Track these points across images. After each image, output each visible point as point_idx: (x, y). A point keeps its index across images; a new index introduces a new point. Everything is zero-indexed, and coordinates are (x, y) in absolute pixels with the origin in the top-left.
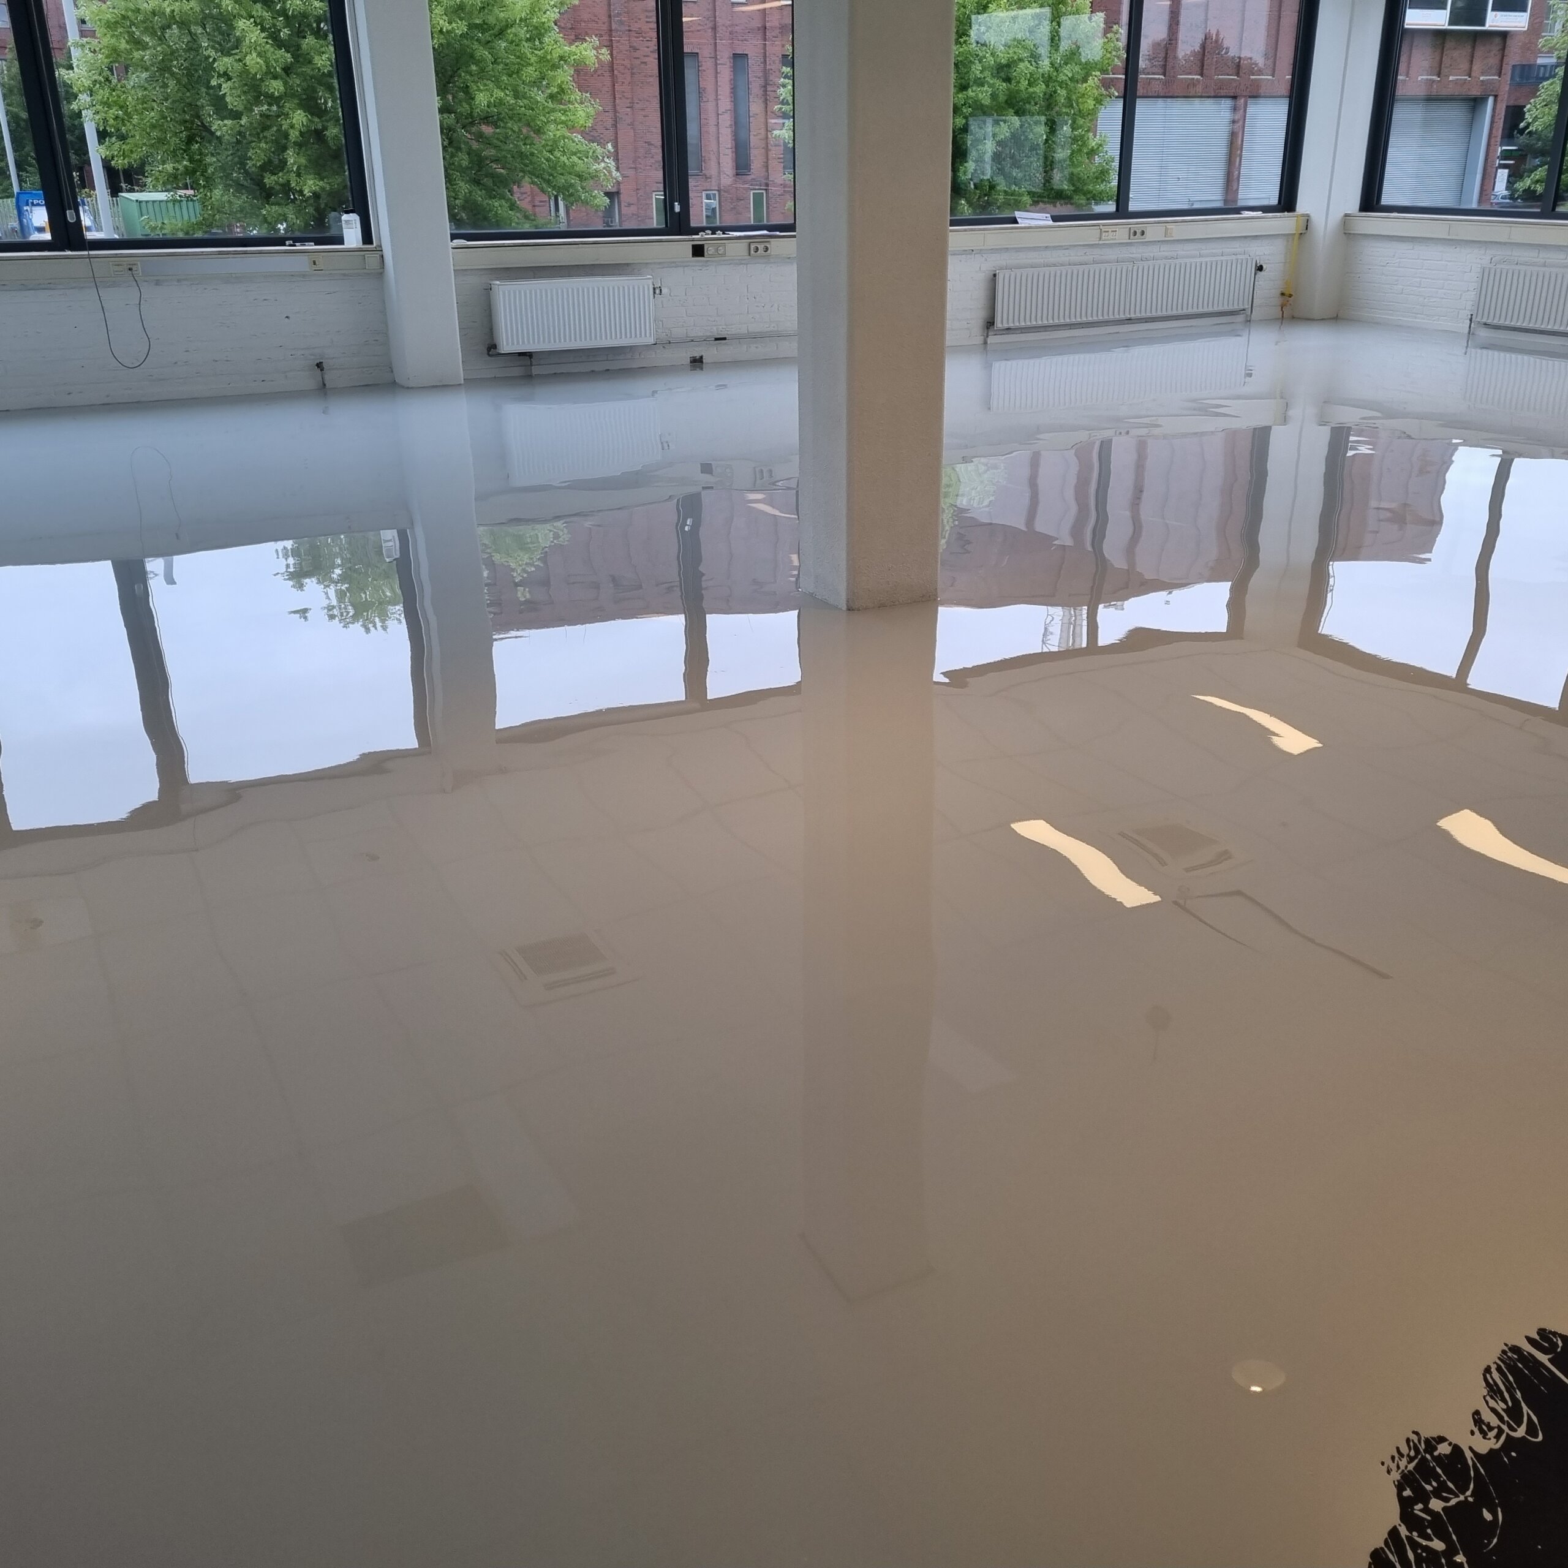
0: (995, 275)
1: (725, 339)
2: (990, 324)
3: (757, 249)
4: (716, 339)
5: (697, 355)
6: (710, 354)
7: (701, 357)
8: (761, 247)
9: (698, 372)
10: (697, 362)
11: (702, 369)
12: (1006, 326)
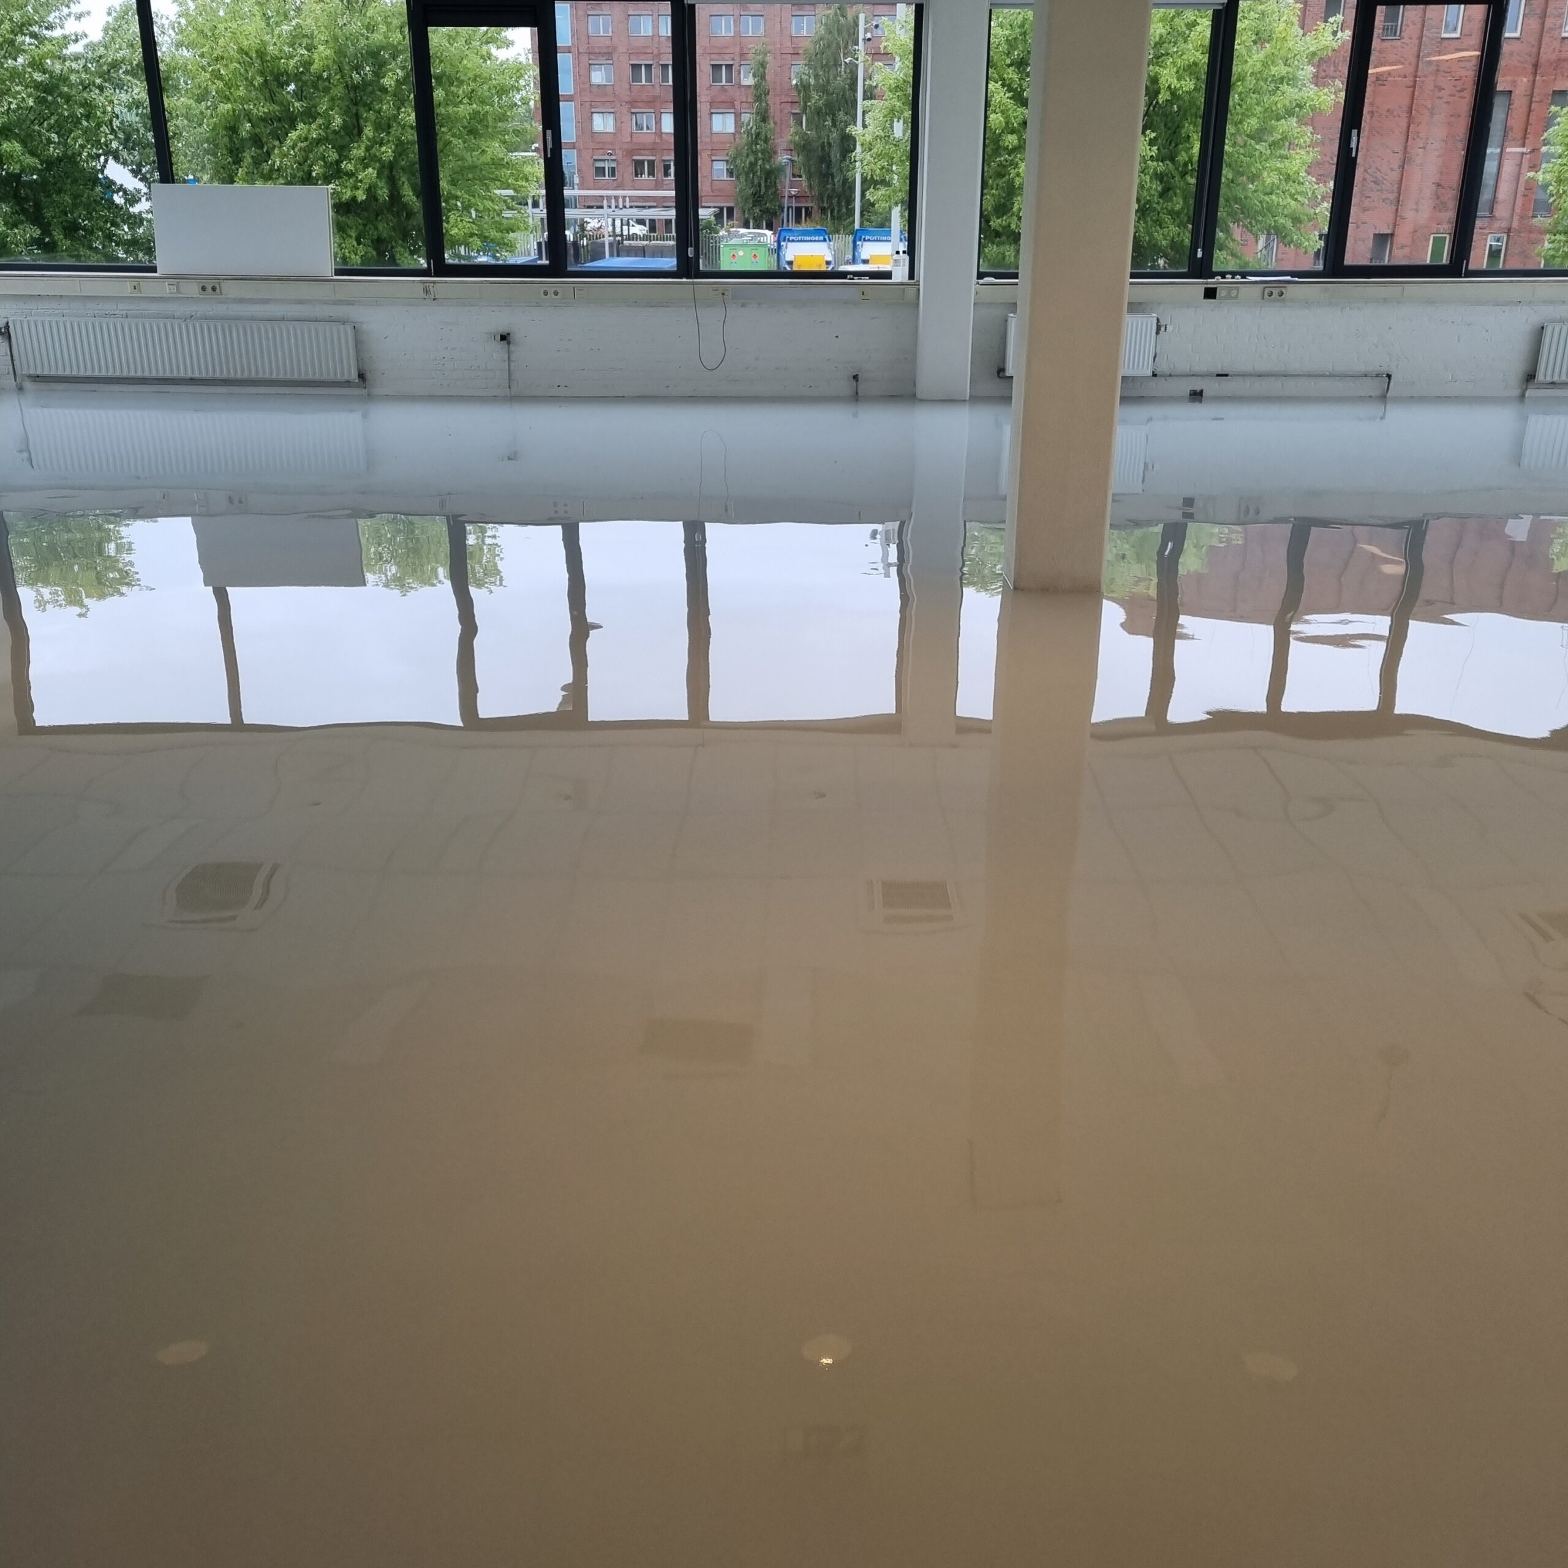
0: (1543, 328)
1: (1227, 375)
2: (1530, 377)
3: (1271, 294)
4: (1218, 375)
5: (1198, 389)
6: (1210, 387)
7: (1202, 391)
8: (1276, 292)
9: (1197, 404)
10: (1197, 396)
11: (1201, 402)
12: (1549, 379)
